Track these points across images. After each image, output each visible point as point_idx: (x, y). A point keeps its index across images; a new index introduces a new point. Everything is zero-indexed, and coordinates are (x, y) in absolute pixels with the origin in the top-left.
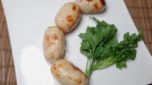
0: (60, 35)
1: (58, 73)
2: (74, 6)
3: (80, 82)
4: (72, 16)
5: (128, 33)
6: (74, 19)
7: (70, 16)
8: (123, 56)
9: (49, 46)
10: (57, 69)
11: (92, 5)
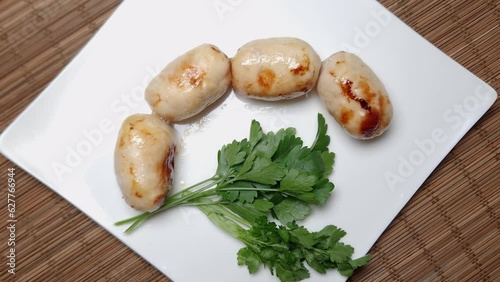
0: (212, 85)
1: (126, 140)
2: (305, 65)
3: (138, 195)
4: (277, 80)
5: (343, 234)
6: (274, 88)
7: (271, 74)
8: (268, 254)
9: (171, 79)
10: (133, 132)
11: (340, 105)
